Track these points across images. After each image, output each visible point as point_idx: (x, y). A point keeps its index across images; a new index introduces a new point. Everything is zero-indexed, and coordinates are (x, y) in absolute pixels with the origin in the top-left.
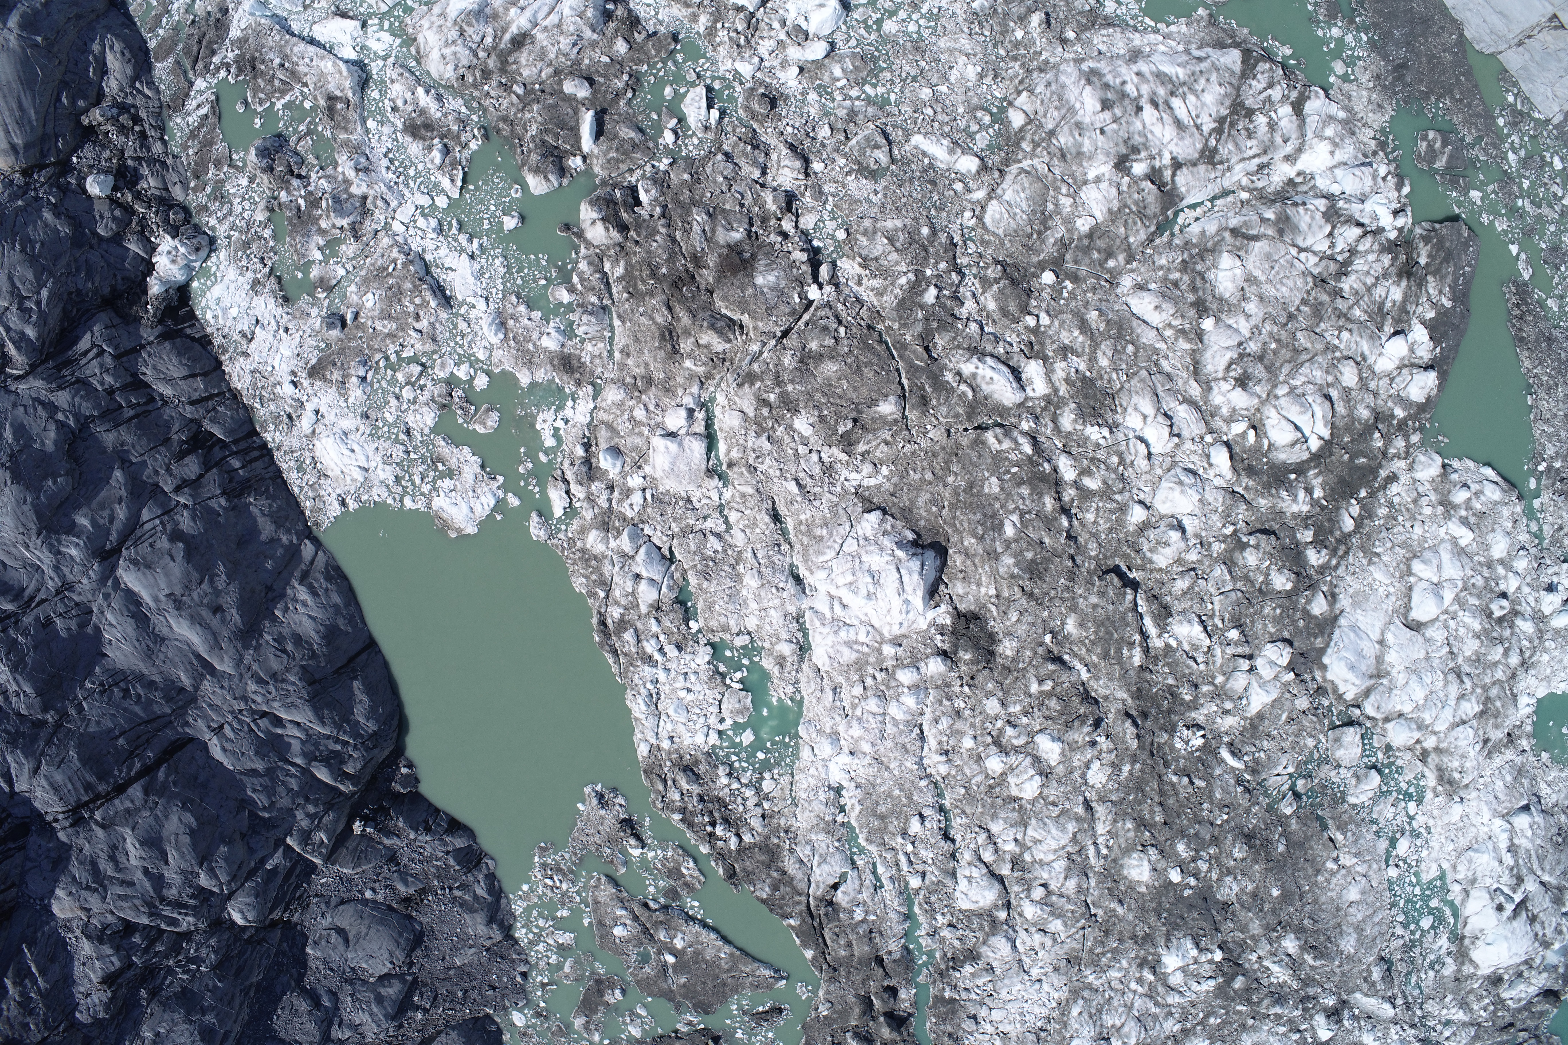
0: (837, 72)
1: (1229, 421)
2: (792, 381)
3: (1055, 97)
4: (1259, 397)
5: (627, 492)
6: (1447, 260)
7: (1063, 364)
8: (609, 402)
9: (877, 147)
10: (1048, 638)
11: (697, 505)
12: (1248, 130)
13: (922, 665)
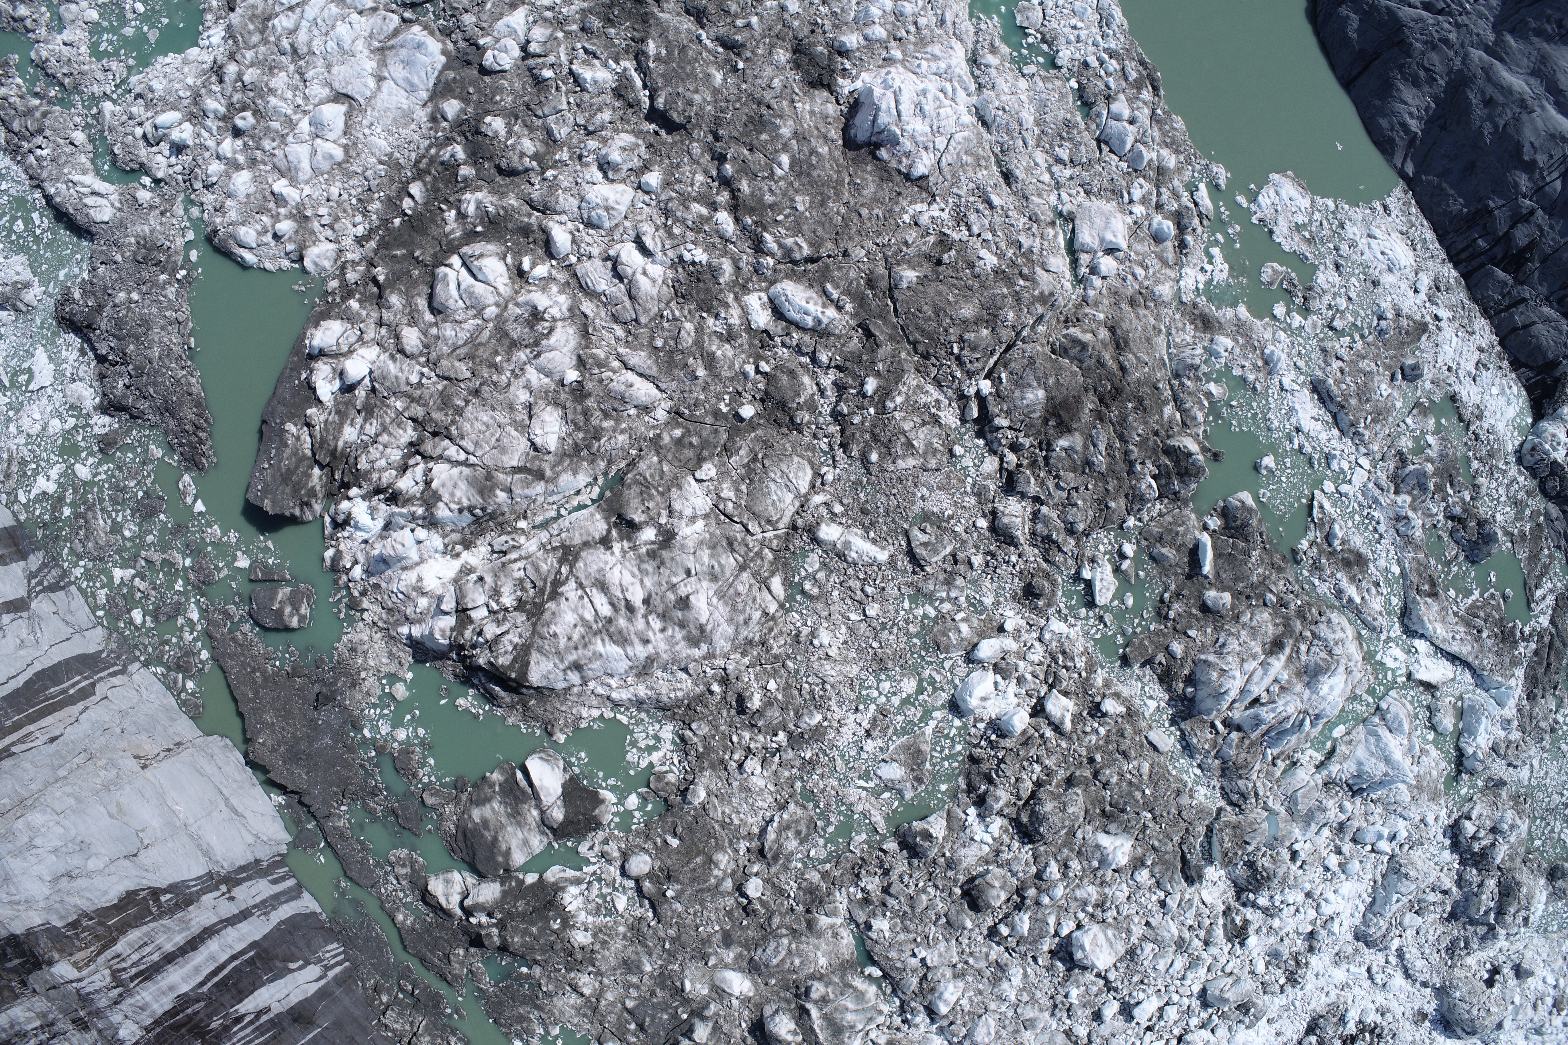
0: (964, 628)
1: (551, 279)
2: (1004, 296)
3: (740, 606)
4: (517, 305)
5: (1144, 201)
6: (290, 472)
7: (732, 321)
8: (1167, 285)
9: (925, 545)
10: (741, 65)
11: (1080, 189)
12: (523, 589)
13: (863, 42)
